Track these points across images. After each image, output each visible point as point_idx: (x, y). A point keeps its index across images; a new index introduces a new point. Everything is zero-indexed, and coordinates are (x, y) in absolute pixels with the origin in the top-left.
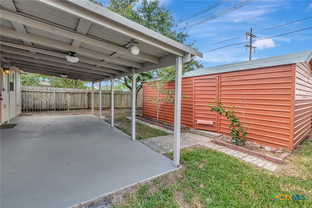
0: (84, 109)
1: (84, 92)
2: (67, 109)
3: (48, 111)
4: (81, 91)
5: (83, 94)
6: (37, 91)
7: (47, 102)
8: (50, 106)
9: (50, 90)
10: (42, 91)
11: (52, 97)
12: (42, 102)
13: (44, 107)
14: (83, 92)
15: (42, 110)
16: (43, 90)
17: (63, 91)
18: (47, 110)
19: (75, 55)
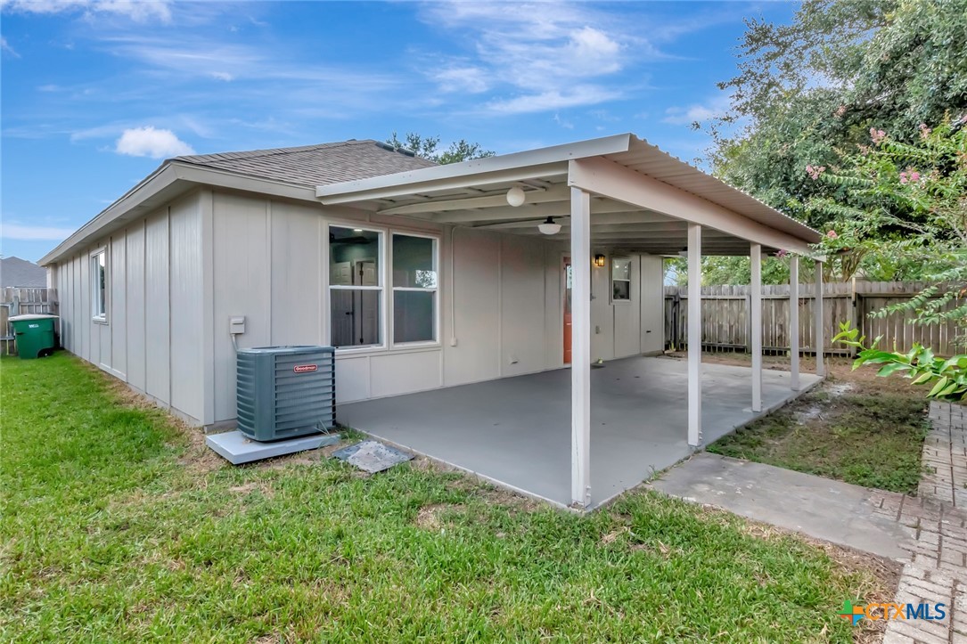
0: (844, 355)
1: (843, 293)
2: (785, 352)
3: (734, 354)
4: (830, 291)
5: (838, 301)
6: (709, 297)
7: (731, 327)
8: (738, 340)
9: (738, 295)
10: (720, 297)
11: (742, 314)
12: (721, 327)
13: (725, 342)
14: (837, 293)
15: (720, 349)
16: (720, 294)
17: (773, 294)
18: (731, 350)
19: (553, 220)
